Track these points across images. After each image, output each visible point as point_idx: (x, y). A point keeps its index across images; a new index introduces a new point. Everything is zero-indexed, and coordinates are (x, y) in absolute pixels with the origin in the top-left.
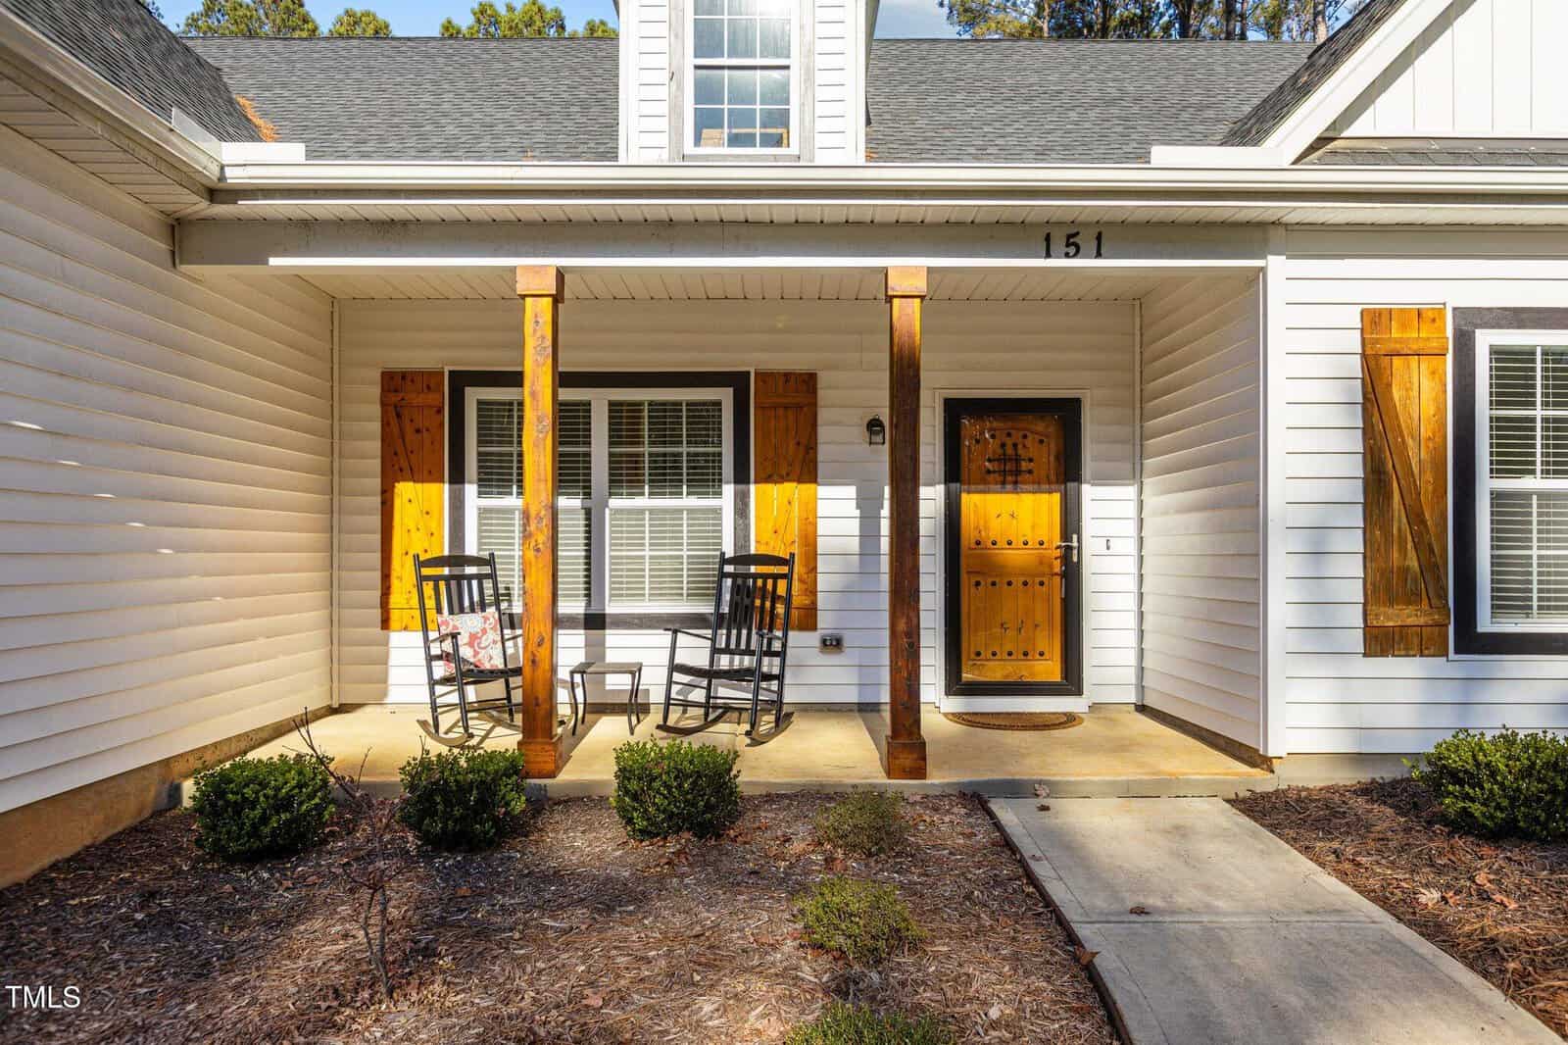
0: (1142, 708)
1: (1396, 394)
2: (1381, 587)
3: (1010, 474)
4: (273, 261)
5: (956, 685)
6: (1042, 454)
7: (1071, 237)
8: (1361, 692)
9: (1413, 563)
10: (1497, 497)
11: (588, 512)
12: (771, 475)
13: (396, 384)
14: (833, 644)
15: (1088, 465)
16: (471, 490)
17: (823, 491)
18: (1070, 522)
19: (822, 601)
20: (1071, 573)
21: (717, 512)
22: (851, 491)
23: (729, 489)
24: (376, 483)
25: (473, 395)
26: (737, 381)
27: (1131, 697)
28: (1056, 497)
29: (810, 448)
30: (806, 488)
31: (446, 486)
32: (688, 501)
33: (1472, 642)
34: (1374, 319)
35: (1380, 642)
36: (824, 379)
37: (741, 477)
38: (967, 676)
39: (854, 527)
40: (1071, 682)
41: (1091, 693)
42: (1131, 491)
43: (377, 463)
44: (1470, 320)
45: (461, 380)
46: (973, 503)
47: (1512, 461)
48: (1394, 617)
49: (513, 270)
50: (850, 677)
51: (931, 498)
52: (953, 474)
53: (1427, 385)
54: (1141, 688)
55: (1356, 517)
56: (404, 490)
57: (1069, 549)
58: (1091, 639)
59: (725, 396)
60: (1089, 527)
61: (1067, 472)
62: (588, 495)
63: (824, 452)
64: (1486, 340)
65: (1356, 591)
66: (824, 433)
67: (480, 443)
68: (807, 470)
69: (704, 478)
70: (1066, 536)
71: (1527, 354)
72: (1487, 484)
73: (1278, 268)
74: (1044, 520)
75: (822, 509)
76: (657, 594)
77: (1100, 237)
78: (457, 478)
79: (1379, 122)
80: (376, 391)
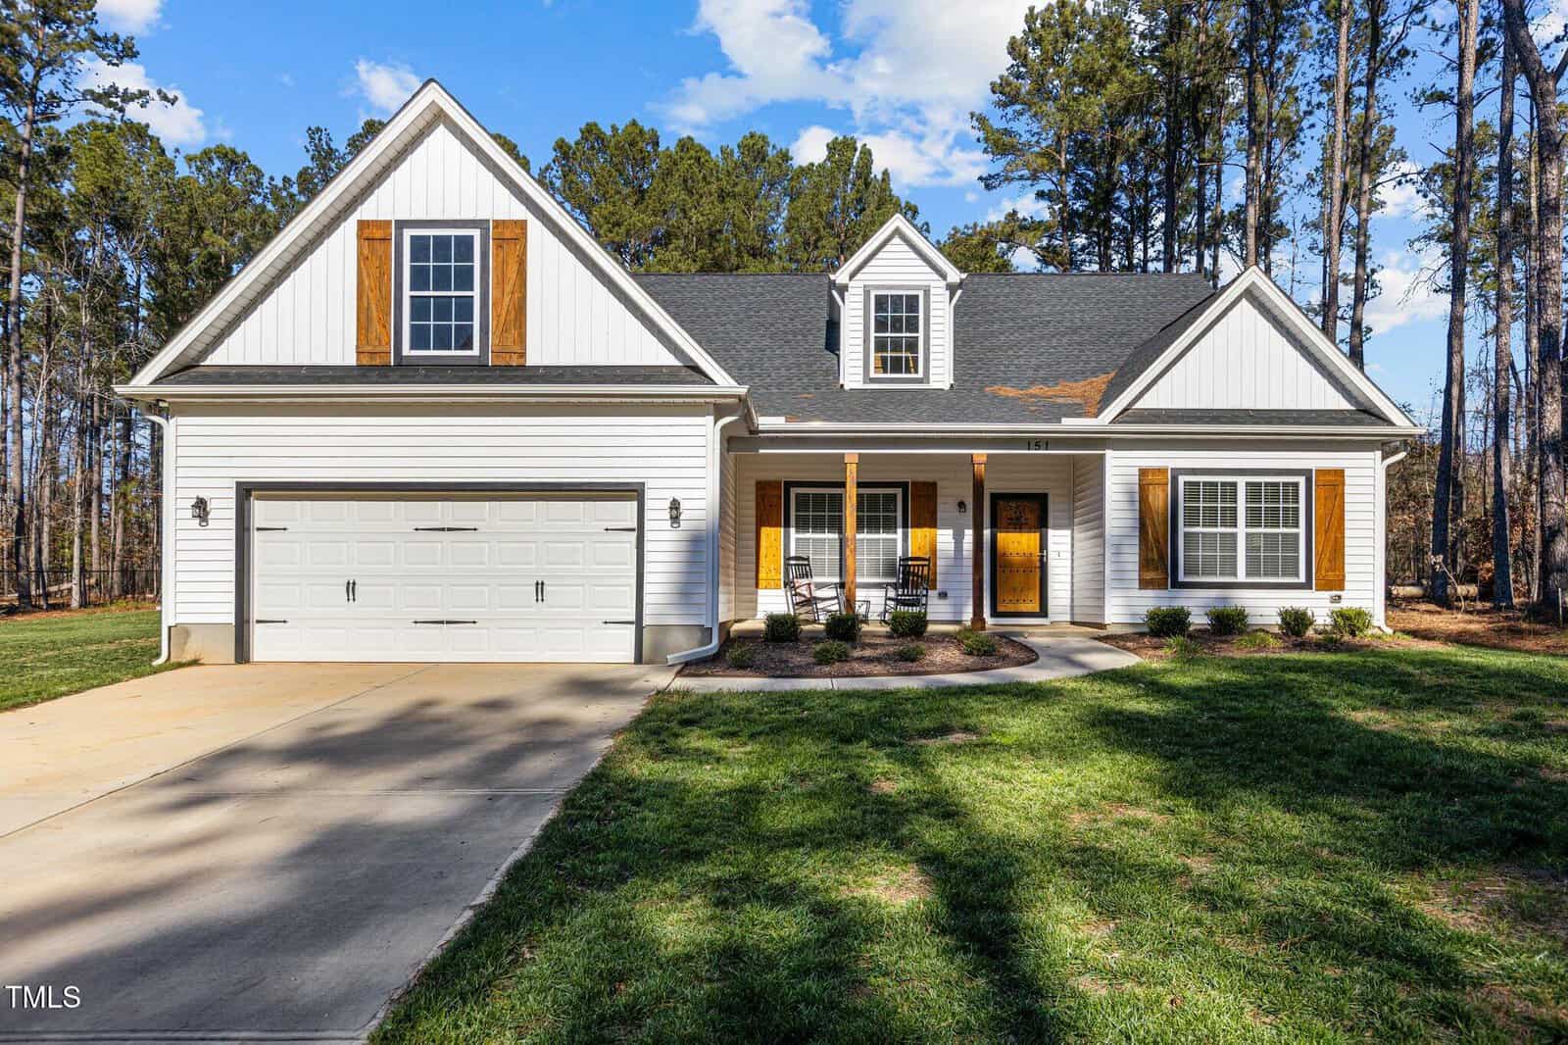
0: (1073, 623)
1: (1151, 498)
2: (1145, 564)
3: (1018, 525)
4: (761, 451)
5: (995, 614)
6: (1031, 517)
7: (1037, 443)
8: (1135, 602)
9: (1156, 557)
10: (1186, 534)
11: (841, 540)
12: (917, 525)
13: (762, 487)
14: (943, 595)
15: (1051, 521)
16: (792, 530)
17: (939, 532)
18: (1043, 545)
19: (938, 578)
20: (1043, 566)
21: (895, 540)
22: (951, 532)
23: (900, 531)
24: (754, 527)
25: (794, 491)
26: (904, 485)
27: (1068, 618)
28: (1038, 535)
29: (934, 513)
30: (932, 530)
31: (782, 529)
32: (883, 536)
33: (1177, 585)
34: (1143, 472)
35: (1144, 584)
36: (939, 484)
37: (905, 526)
38: (1001, 609)
39: (952, 547)
40: (1043, 612)
41: (1052, 617)
42: (1068, 532)
43: (754, 519)
44: (1177, 472)
45: (789, 485)
46: (1001, 536)
47: (1191, 521)
48: (1150, 575)
49: (843, 454)
50: (949, 609)
51: (987, 533)
52: (994, 525)
53: (1161, 495)
54: (1072, 614)
55: (1136, 541)
56: (765, 531)
57: (1042, 556)
58: (1051, 594)
59: (899, 492)
60: (1051, 546)
61: (1042, 524)
62: (840, 533)
63: (939, 515)
64: (1182, 479)
65: (1136, 567)
66: (940, 507)
67: (797, 511)
68: (933, 524)
69: (890, 526)
70: (1041, 550)
71: (1197, 484)
72: (1182, 530)
73: (1109, 454)
74: (1032, 543)
75: (939, 539)
76: (870, 575)
77: (1047, 443)
78: (787, 525)
79: (1147, 403)
80: (754, 490)
